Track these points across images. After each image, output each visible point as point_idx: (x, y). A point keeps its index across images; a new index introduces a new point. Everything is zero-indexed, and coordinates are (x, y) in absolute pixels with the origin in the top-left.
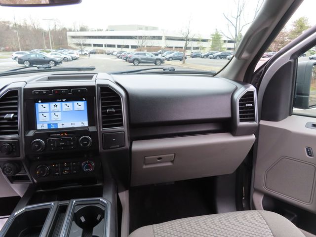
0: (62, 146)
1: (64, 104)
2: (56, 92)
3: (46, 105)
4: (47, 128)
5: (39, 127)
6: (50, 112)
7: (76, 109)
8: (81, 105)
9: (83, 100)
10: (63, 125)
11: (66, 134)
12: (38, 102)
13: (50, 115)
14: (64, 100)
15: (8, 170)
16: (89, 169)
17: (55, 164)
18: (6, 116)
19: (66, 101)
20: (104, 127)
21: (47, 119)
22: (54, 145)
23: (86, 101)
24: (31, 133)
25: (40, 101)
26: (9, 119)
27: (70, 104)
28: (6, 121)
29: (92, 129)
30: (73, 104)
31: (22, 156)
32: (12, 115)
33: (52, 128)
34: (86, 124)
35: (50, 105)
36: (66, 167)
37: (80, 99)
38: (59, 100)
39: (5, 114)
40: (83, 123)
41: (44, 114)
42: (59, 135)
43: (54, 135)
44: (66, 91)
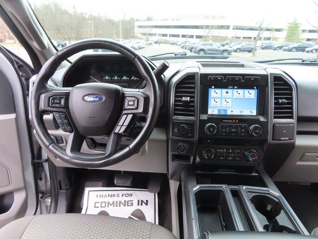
0: (233, 132)
1: (235, 91)
2: (231, 79)
3: (218, 91)
4: (217, 114)
5: (210, 112)
6: (221, 98)
7: (246, 97)
8: (252, 94)
9: (254, 89)
10: (232, 111)
11: (237, 121)
13: (221, 101)
14: (236, 87)
15: (182, 149)
16: (254, 158)
17: (220, 149)
18: (184, 99)
19: (237, 88)
20: (275, 117)
21: (218, 104)
22: (226, 130)
23: (257, 90)
25: (213, 87)
26: (186, 102)
27: (241, 91)
29: (262, 119)
30: (244, 92)
31: (196, 138)
32: (189, 98)
33: (222, 114)
34: (254, 113)
35: (222, 92)
36: (231, 153)
37: (252, 88)
38: (231, 87)
39: (182, 97)
40: (251, 112)
41: (215, 99)
42: (231, 121)
43: (226, 121)
44: (240, 79)
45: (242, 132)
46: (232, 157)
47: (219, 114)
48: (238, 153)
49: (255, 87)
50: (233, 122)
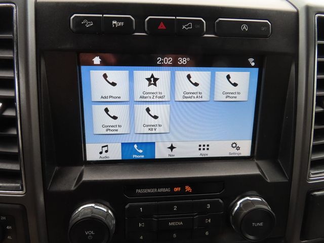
1: (181, 74)
2: (162, 26)
3: (118, 75)
4: (120, 158)
5: (93, 152)
6: (131, 102)
7: (220, 97)
9: (249, 66)
10: (172, 148)
11: (188, 188)
12: (91, 64)
13: (132, 112)
14: (183, 60)
19: (188, 65)
23: (257, 70)
25: (97, 60)
27: (201, 75)
33: (135, 156)
34: (245, 149)
35: (131, 78)
37: (239, 62)
38: (169, 60)
40: (235, 146)
41: (109, 107)
42: (168, 190)
43: (149, 191)
44: (198, 26)
47: (127, 158)
49: (251, 60)
50: (172, 193)
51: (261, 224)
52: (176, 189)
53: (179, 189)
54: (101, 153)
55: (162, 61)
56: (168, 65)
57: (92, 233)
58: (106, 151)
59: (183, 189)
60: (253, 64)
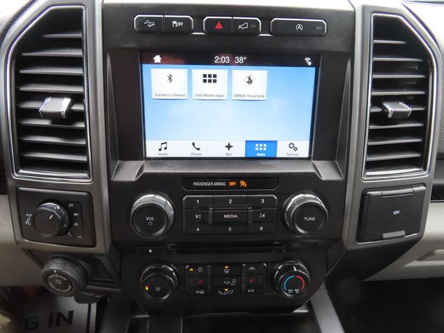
0: (230, 222)
2: (219, 26)
3: (180, 73)
5: (152, 149)
6: (190, 100)
9: (306, 65)
10: (229, 147)
11: (243, 183)
14: (241, 59)
15: (59, 282)
17: (195, 266)
19: (246, 63)
22: (205, 216)
23: (313, 69)
24: (129, 172)
25: (157, 59)
26: (54, 117)
28: (46, 123)
29: (327, 172)
31: (103, 244)
32: (66, 102)
36: (230, 276)
39: (41, 96)
40: (292, 146)
42: (223, 184)
43: (206, 184)
44: (254, 26)
45: (259, 222)
46: (229, 287)
48: (250, 274)
49: (307, 59)
50: (228, 187)
51: (313, 219)
52: (232, 184)
53: (234, 183)
54: (160, 150)
55: (219, 60)
56: (225, 64)
57: (152, 219)
58: (165, 148)
59: (238, 184)
60: (310, 63)
